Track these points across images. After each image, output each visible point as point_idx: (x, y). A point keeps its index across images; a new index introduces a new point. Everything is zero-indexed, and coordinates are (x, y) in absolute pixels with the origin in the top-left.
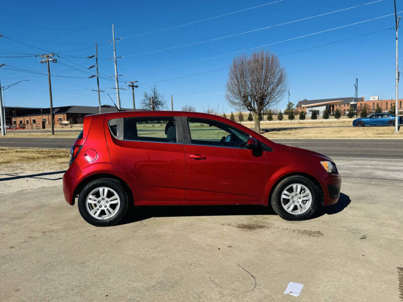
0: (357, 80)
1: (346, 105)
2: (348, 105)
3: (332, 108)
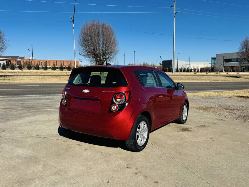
0: (32, 46)
1: (14, 61)
2: (15, 61)
3: (9, 62)
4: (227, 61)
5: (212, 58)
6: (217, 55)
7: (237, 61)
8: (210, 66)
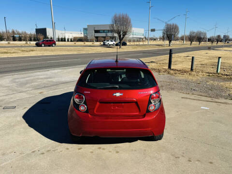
4: (96, 32)
5: (84, 29)
6: (88, 26)
7: (104, 32)
8: (82, 36)
